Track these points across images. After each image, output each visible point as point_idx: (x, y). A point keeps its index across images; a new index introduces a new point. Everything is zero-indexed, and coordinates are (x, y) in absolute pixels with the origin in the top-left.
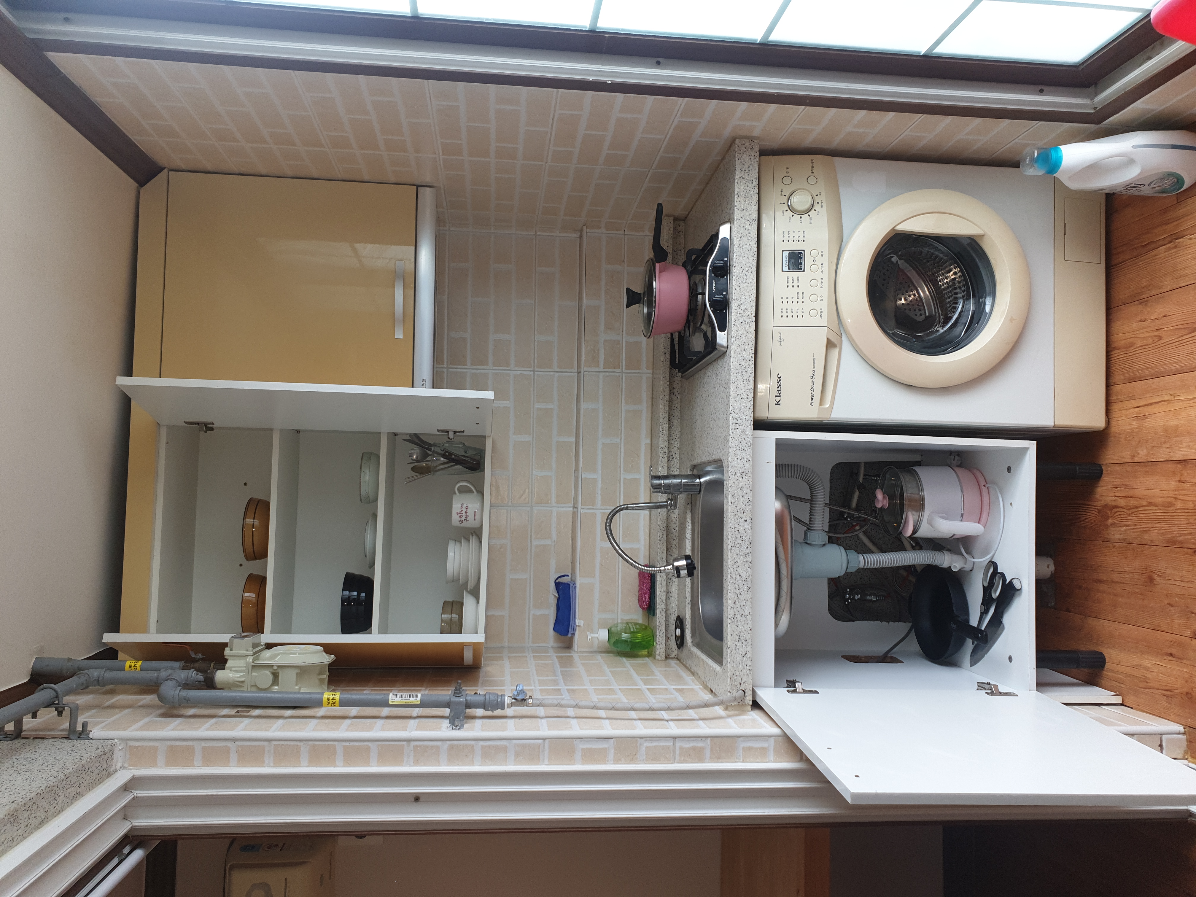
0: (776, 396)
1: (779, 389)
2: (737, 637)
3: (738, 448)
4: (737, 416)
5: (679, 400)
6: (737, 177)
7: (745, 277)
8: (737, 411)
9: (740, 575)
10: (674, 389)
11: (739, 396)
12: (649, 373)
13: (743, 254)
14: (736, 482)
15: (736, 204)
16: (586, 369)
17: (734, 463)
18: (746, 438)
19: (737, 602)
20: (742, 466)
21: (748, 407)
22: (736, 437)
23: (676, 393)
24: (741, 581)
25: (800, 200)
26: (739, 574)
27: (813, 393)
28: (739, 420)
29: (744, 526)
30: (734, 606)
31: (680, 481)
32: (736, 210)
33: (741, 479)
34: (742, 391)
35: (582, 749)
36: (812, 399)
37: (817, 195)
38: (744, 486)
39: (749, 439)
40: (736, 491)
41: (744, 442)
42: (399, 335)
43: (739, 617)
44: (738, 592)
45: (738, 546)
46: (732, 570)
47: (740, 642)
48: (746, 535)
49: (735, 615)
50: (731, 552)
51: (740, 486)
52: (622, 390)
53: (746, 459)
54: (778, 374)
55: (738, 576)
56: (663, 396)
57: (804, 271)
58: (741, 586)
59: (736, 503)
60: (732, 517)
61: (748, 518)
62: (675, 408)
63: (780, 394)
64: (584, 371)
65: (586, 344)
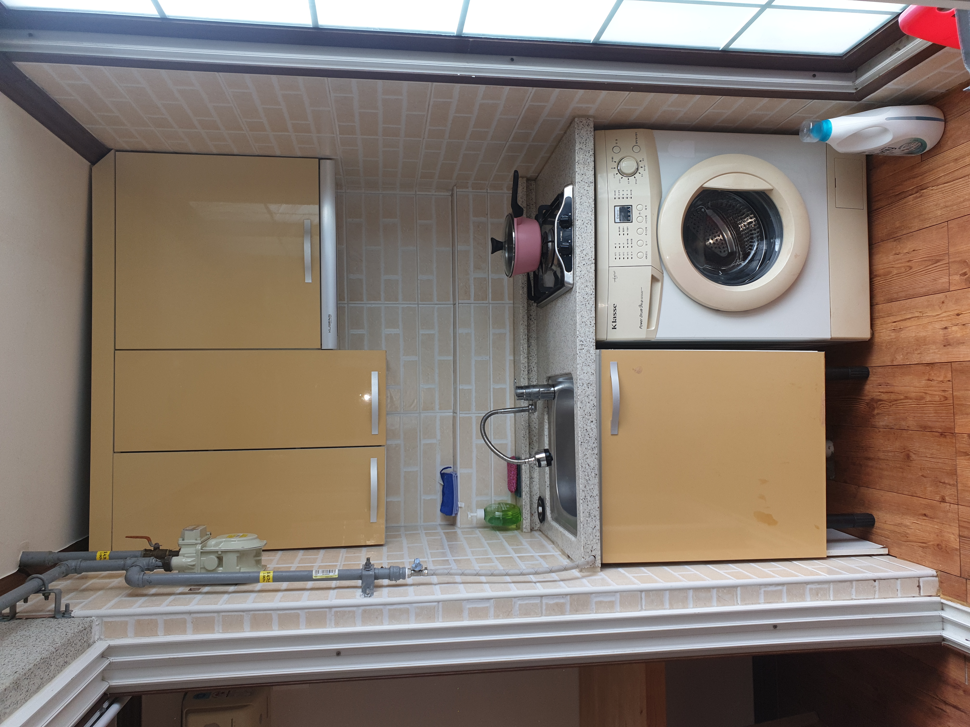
0: (613, 322)
1: (615, 316)
2: (588, 514)
3: (584, 364)
4: (583, 339)
5: (536, 325)
6: (576, 148)
7: (585, 228)
8: (583, 335)
9: (589, 465)
10: (531, 316)
11: (584, 323)
12: (511, 304)
13: (583, 210)
14: (584, 391)
15: (577, 170)
16: (460, 302)
17: (581, 377)
18: (591, 357)
19: (587, 486)
20: (588, 378)
21: (591, 332)
22: (582, 356)
23: (533, 319)
24: (589, 470)
25: (627, 165)
26: (588, 463)
27: (641, 318)
28: (584, 342)
29: (590, 426)
30: (585, 489)
31: (538, 390)
32: (577, 174)
33: (587, 389)
34: (586, 319)
35: (469, 608)
36: (641, 323)
37: (640, 161)
38: (590, 394)
39: (592, 357)
40: (583, 399)
41: (589, 360)
42: (308, 280)
43: (589, 498)
44: (587, 478)
45: (587, 442)
46: (582, 461)
47: (590, 518)
48: (592, 432)
49: (586, 496)
50: (581, 447)
51: (587, 394)
52: (489, 318)
53: (590, 373)
54: (614, 305)
55: (587, 465)
56: (523, 322)
57: (632, 222)
58: (589, 474)
59: (584, 408)
60: (581, 419)
61: (593, 420)
62: (533, 331)
63: (616, 320)
64: (459, 304)
65: (459, 281)
